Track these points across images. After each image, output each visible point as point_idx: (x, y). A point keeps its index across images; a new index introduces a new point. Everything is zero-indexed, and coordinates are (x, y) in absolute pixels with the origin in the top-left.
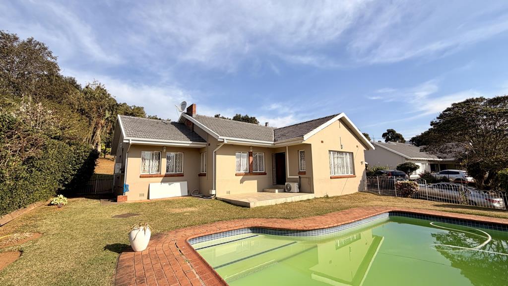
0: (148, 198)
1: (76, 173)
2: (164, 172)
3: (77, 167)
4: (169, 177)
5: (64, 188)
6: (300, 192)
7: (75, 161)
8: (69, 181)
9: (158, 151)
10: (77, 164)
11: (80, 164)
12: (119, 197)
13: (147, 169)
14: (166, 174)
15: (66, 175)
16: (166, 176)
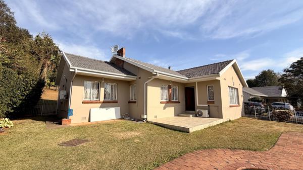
0: (89, 121)
1: (24, 98)
2: (102, 99)
3: (25, 93)
4: (106, 104)
5: (12, 111)
6: (210, 117)
7: (24, 88)
8: (18, 104)
9: (98, 82)
10: (25, 91)
11: (28, 90)
12: (64, 120)
13: (88, 96)
14: (104, 101)
15: (15, 100)
16: (104, 102)
